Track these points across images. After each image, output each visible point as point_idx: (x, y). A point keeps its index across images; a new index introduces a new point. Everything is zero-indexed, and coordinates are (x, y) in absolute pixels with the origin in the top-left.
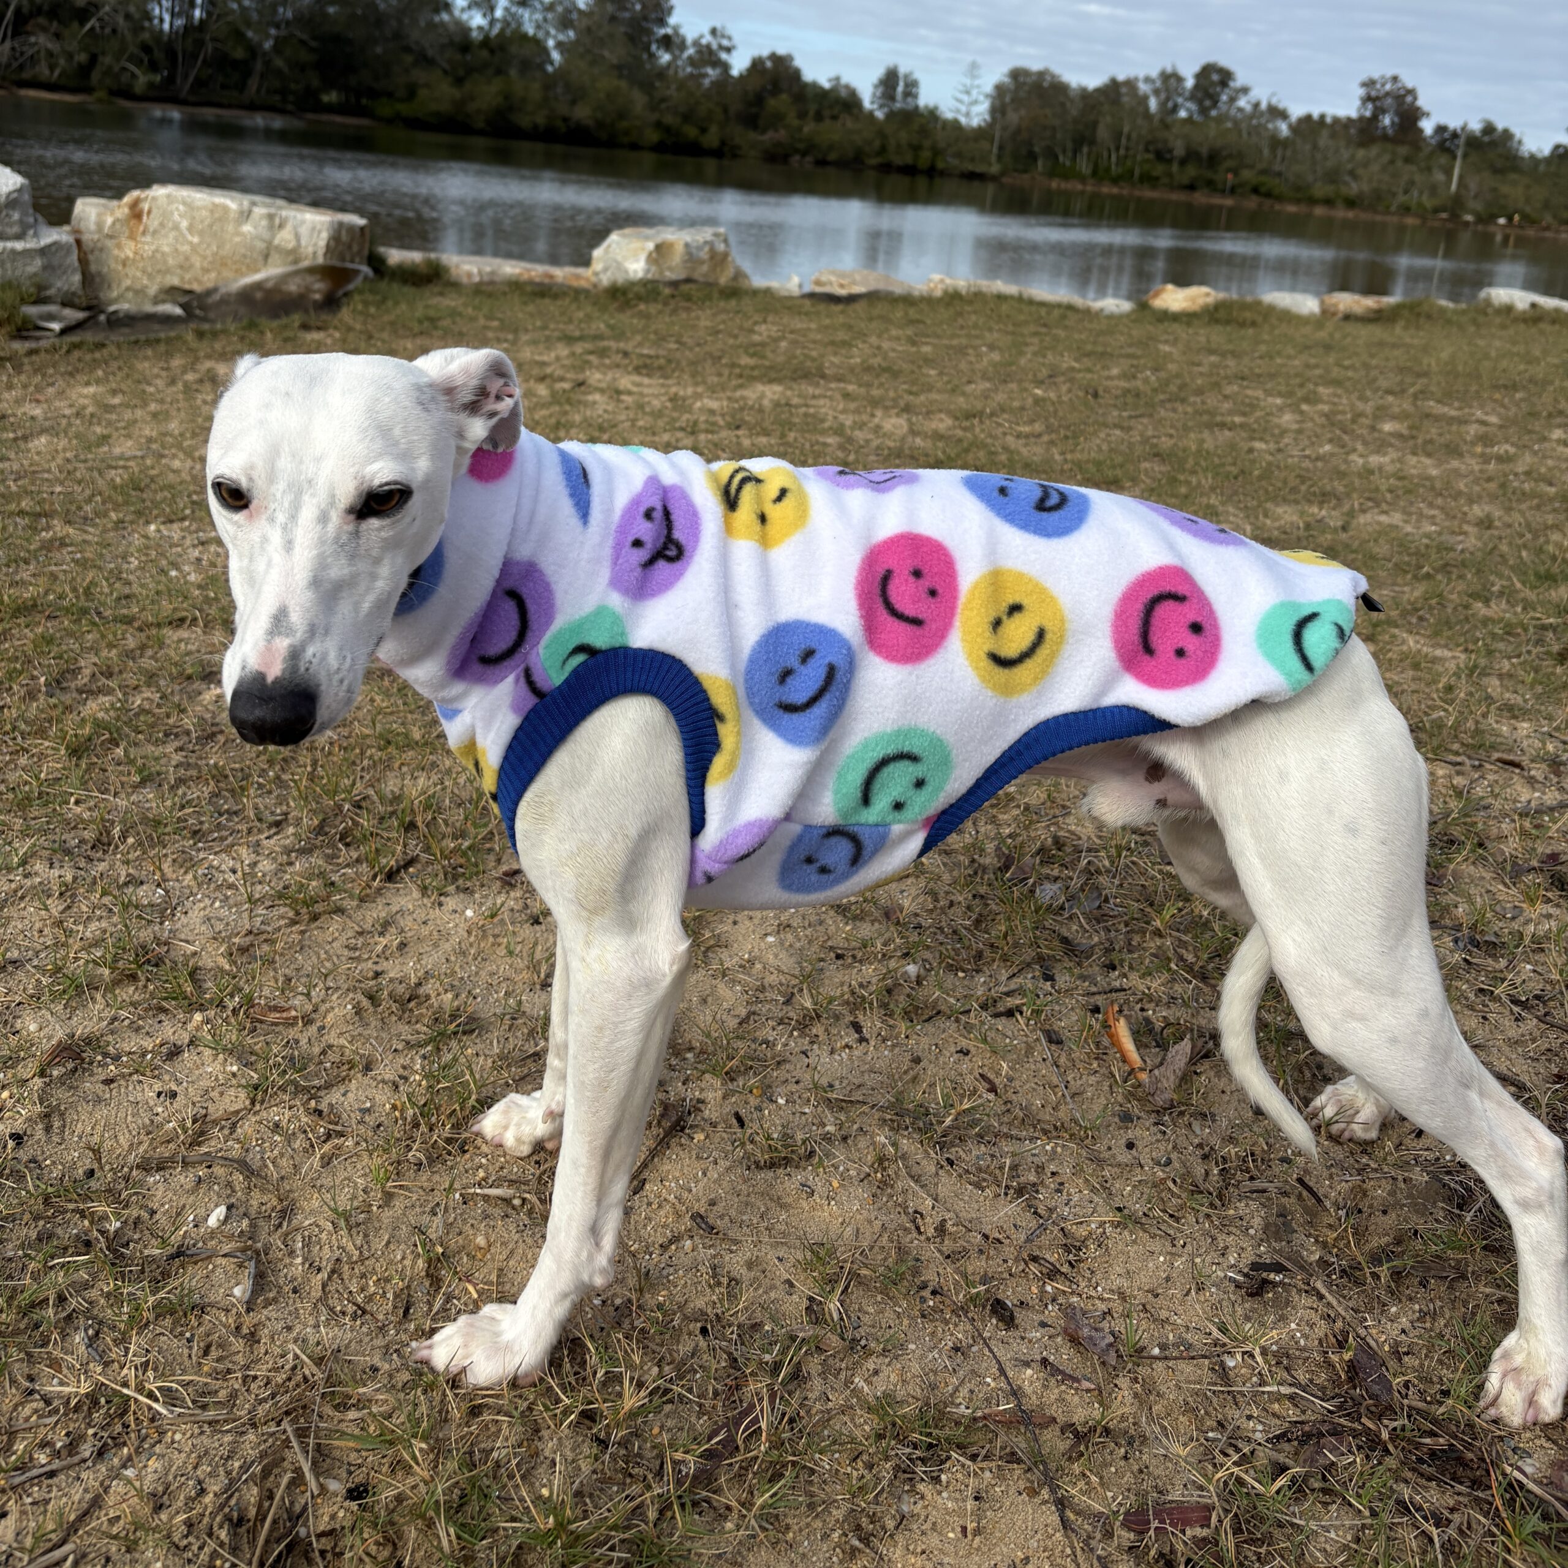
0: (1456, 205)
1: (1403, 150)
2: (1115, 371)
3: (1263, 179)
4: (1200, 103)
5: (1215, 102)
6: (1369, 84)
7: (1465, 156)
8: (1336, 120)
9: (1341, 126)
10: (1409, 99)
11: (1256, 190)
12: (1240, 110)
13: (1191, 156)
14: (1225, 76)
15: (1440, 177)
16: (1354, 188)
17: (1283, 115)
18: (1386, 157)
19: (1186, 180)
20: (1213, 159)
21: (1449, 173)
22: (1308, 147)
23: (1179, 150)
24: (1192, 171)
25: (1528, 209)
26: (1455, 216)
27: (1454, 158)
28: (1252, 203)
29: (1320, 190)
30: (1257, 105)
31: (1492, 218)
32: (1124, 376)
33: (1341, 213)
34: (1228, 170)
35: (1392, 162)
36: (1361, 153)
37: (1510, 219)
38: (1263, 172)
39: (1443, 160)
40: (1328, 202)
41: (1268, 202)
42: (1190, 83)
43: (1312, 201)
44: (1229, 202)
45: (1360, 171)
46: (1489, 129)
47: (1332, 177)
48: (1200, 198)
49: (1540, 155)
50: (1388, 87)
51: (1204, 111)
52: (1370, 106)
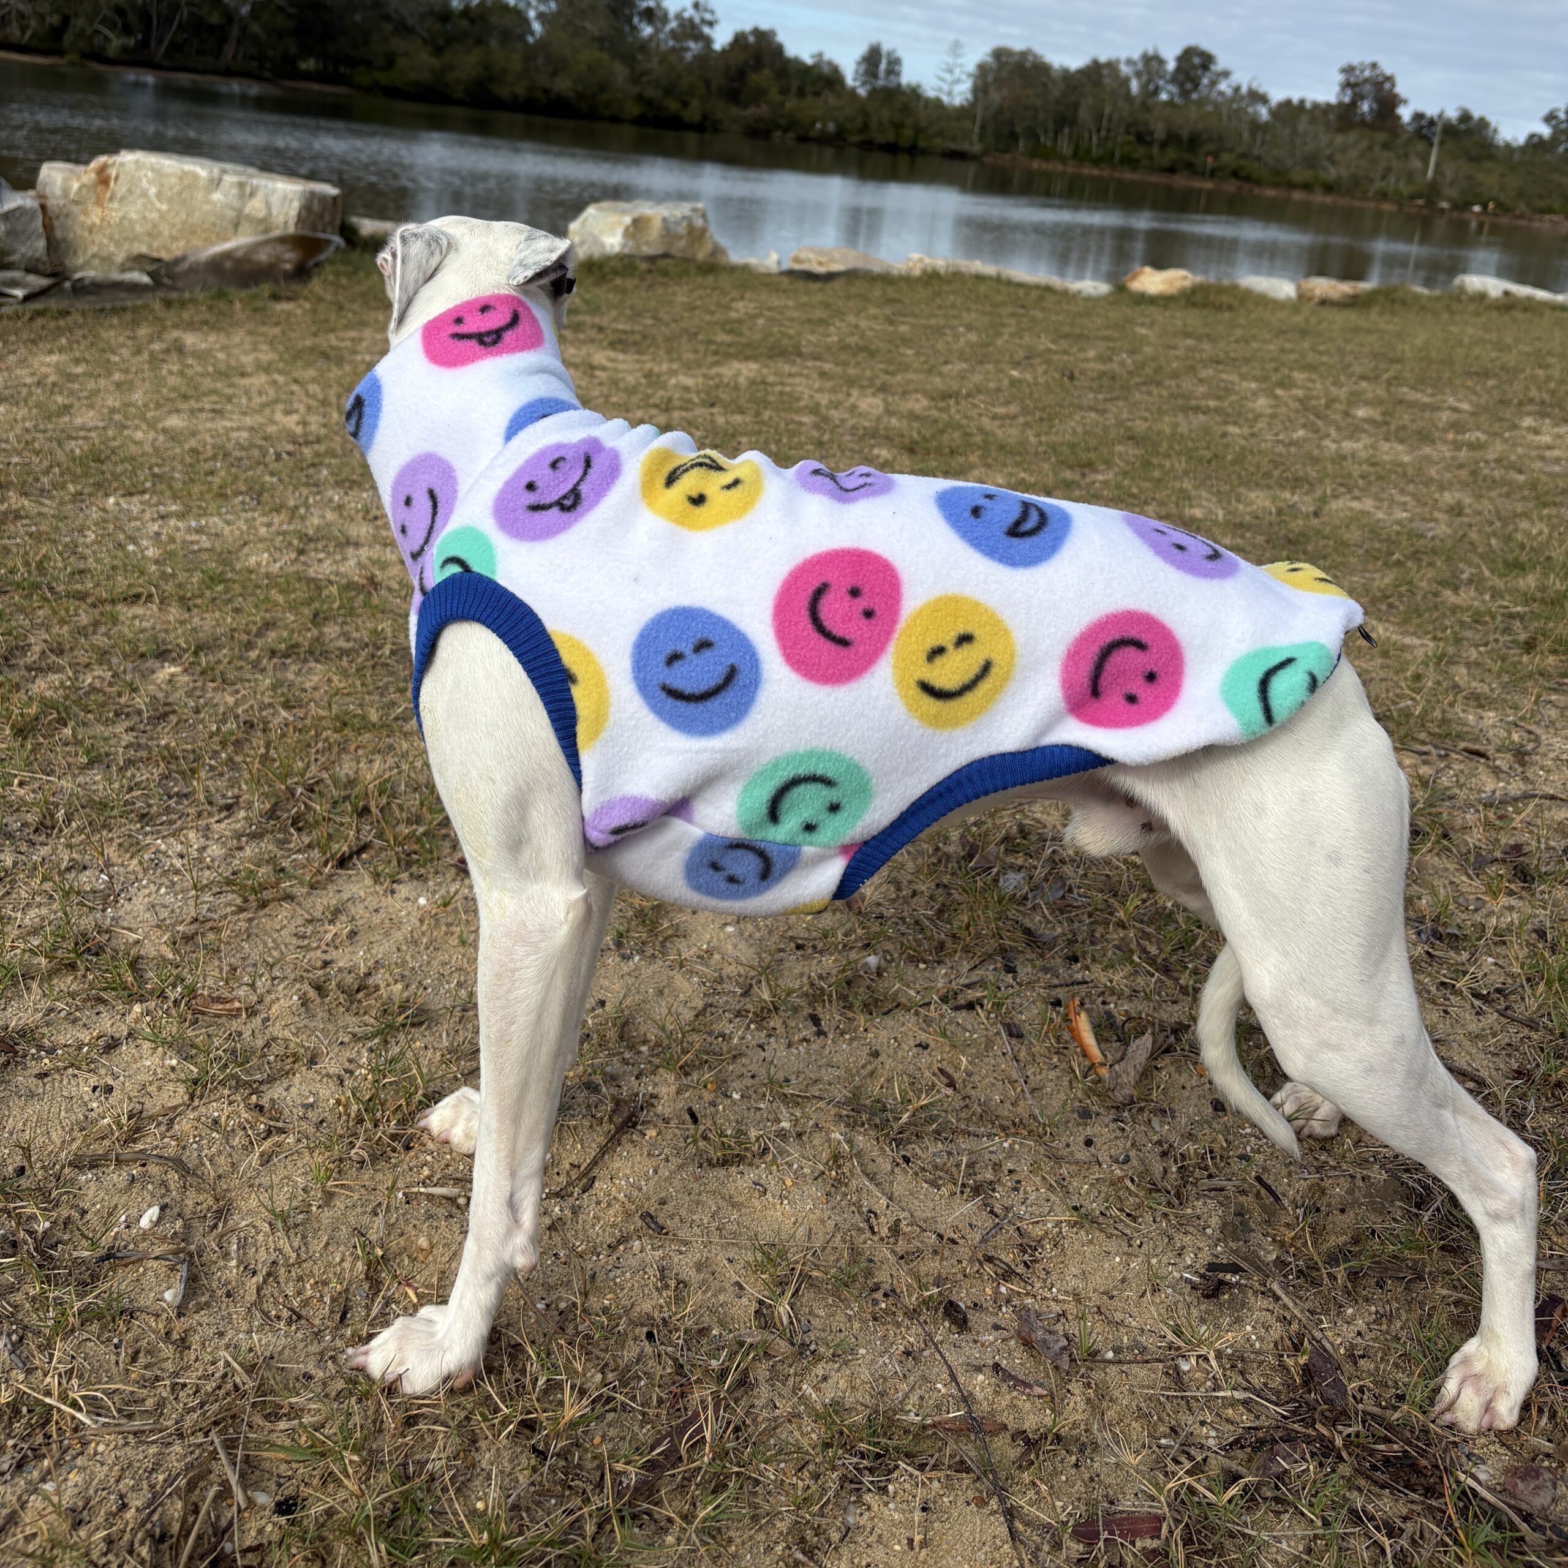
0: (1432, 193)
1: (1381, 137)
2: (1091, 354)
3: (1242, 162)
4: (1181, 85)
5: (1196, 85)
6: (1349, 70)
7: (1442, 143)
8: (1316, 106)
9: (1320, 111)
10: (1387, 86)
11: (1235, 174)
12: (1221, 93)
13: (1172, 139)
14: (1207, 60)
15: (1416, 163)
16: (1332, 173)
17: (1263, 99)
18: (1364, 144)
19: (1165, 162)
20: (1193, 142)
21: (1425, 160)
22: (1287, 132)
23: (1160, 132)
24: (1172, 154)
25: (1502, 197)
26: (1431, 203)
27: (1431, 145)
28: (1231, 186)
29: (1299, 174)
30: (1237, 89)
31: (1466, 206)
32: (1100, 358)
33: (1319, 198)
34: (1208, 154)
35: (1370, 148)
36: (1339, 139)
37: (1485, 206)
38: (1243, 156)
39: (1420, 146)
40: (1307, 187)
41: (1247, 186)
42: (1171, 66)
43: (1291, 186)
44: (1208, 185)
45: (1338, 157)
46: (1465, 117)
47: (1311, 161)
48: (1180, 181)
49: (1515, 144)
50: (1367, 73)
51: (1185, 94)
52: (1349, 92)
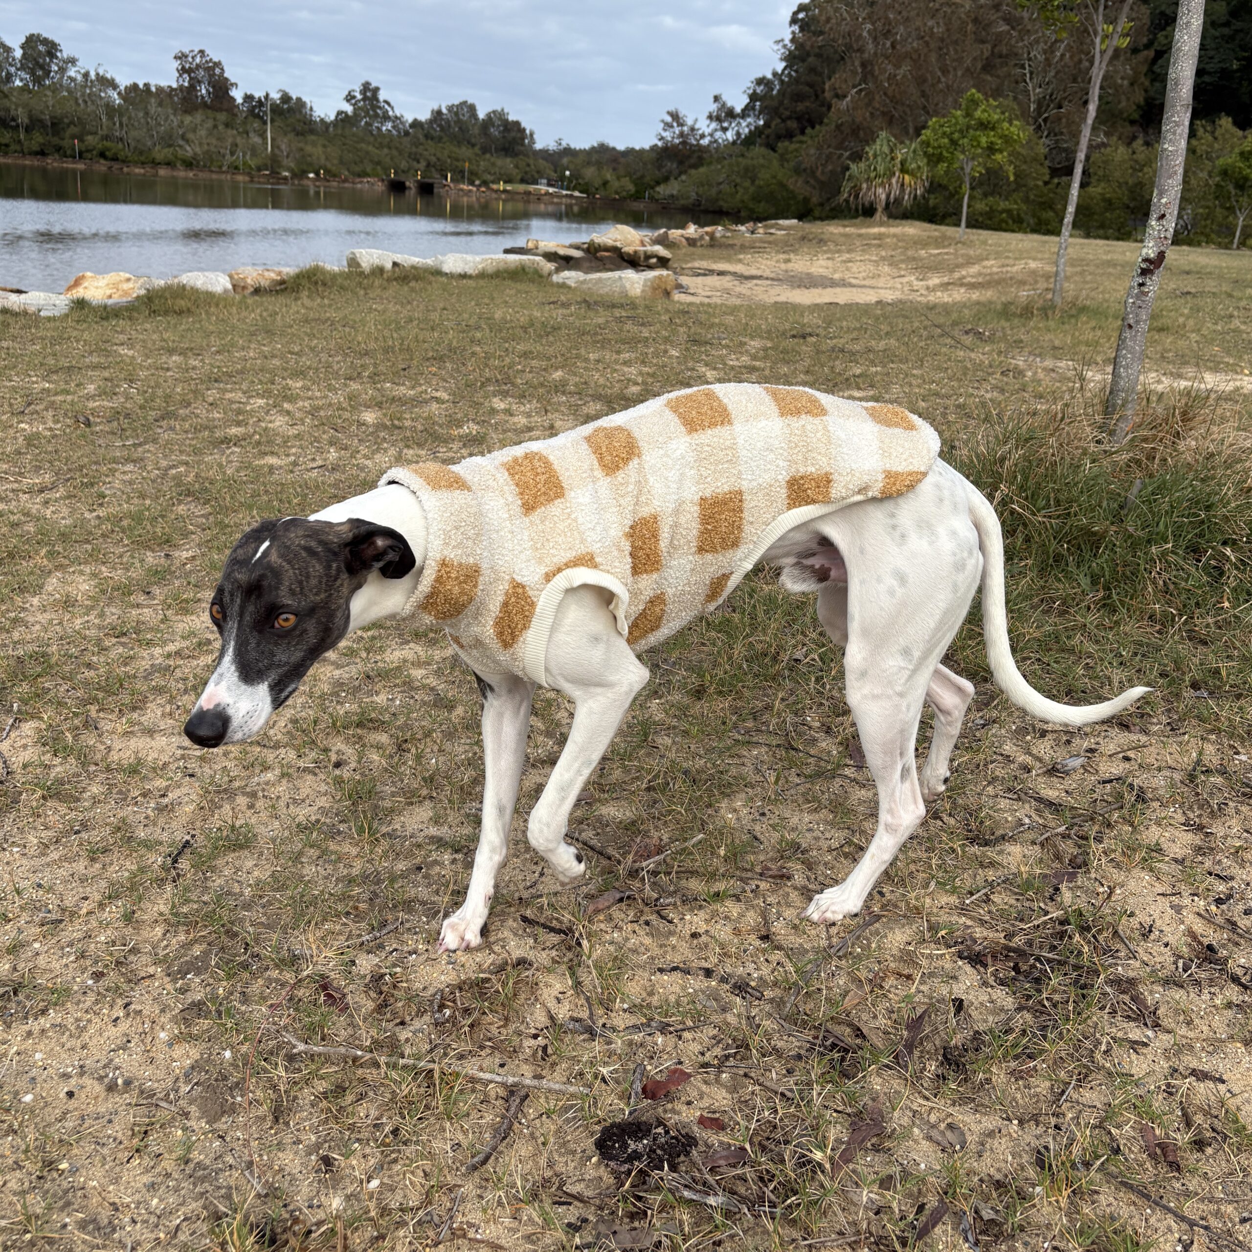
0: (273, 164)
1: (222, 117)
3: (108, 144)
4: (32, 73)
5: (47, 73)
6: (181, 57)
7: (272, 121)
8: (160, 89)
9: (164, 95)
10: (217, 71)
11: (102, 155)
12: (72, 79)
13: (34, 124)
14: (52, 48)
15: (256, 140)
16: (189, 151)
17: (112, 84)
18: (209, 124)
19: (36, 148)
20: (56, 126)
21: (263, 135)
22: (141, 114)
23: (23, 119)
24: (38, 139)
25: (329, 166)
26: (275, 173)
27: (265, 123)
28: (102, 166)
29: (160, 153)
30: (86, 75)
31: (303, 174)
33: (182, 173)
34: (73, 137)
35: (215, 127)
36: (188, 119)
37: (317, 174)
38: (106, 138)
39: (256, 124)
40: (169, 164)
41: (116, 166)
42: (18, 53)
43: (155, 164)
44: (81, 166)
45: (190, 136)
46: (286, 98)
47: (168, 140)
48: (53, 163)
49: (327, 120)
50: (198, 60)
51: (37, 80)
52: (186, 76)
